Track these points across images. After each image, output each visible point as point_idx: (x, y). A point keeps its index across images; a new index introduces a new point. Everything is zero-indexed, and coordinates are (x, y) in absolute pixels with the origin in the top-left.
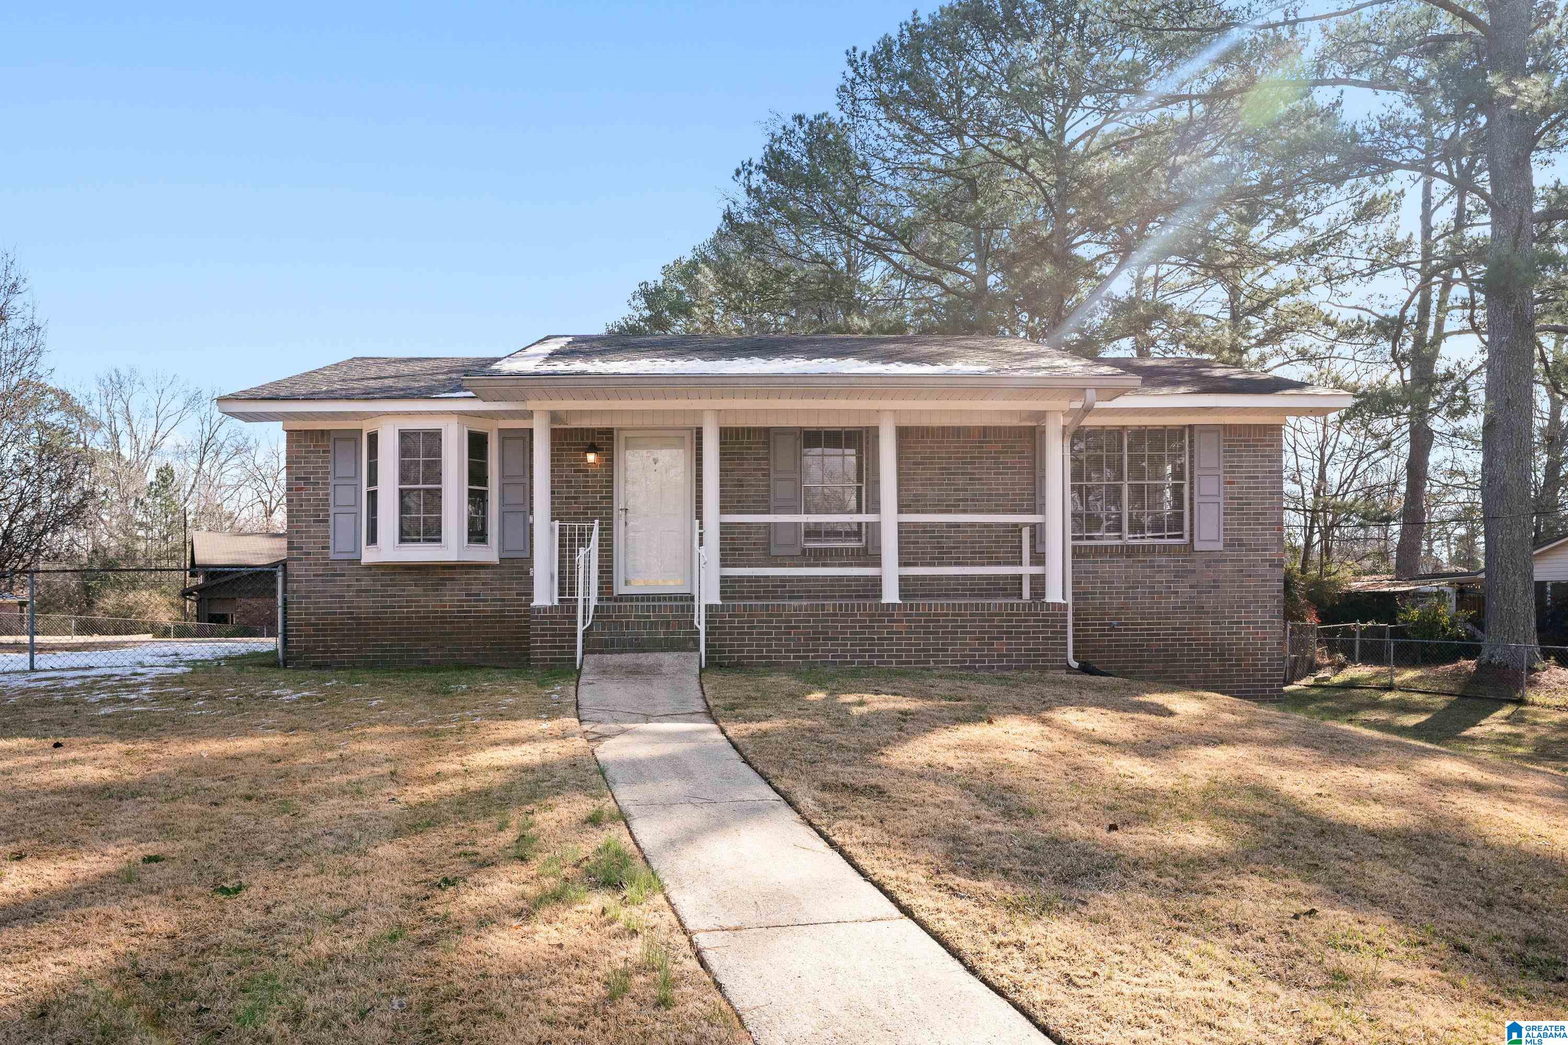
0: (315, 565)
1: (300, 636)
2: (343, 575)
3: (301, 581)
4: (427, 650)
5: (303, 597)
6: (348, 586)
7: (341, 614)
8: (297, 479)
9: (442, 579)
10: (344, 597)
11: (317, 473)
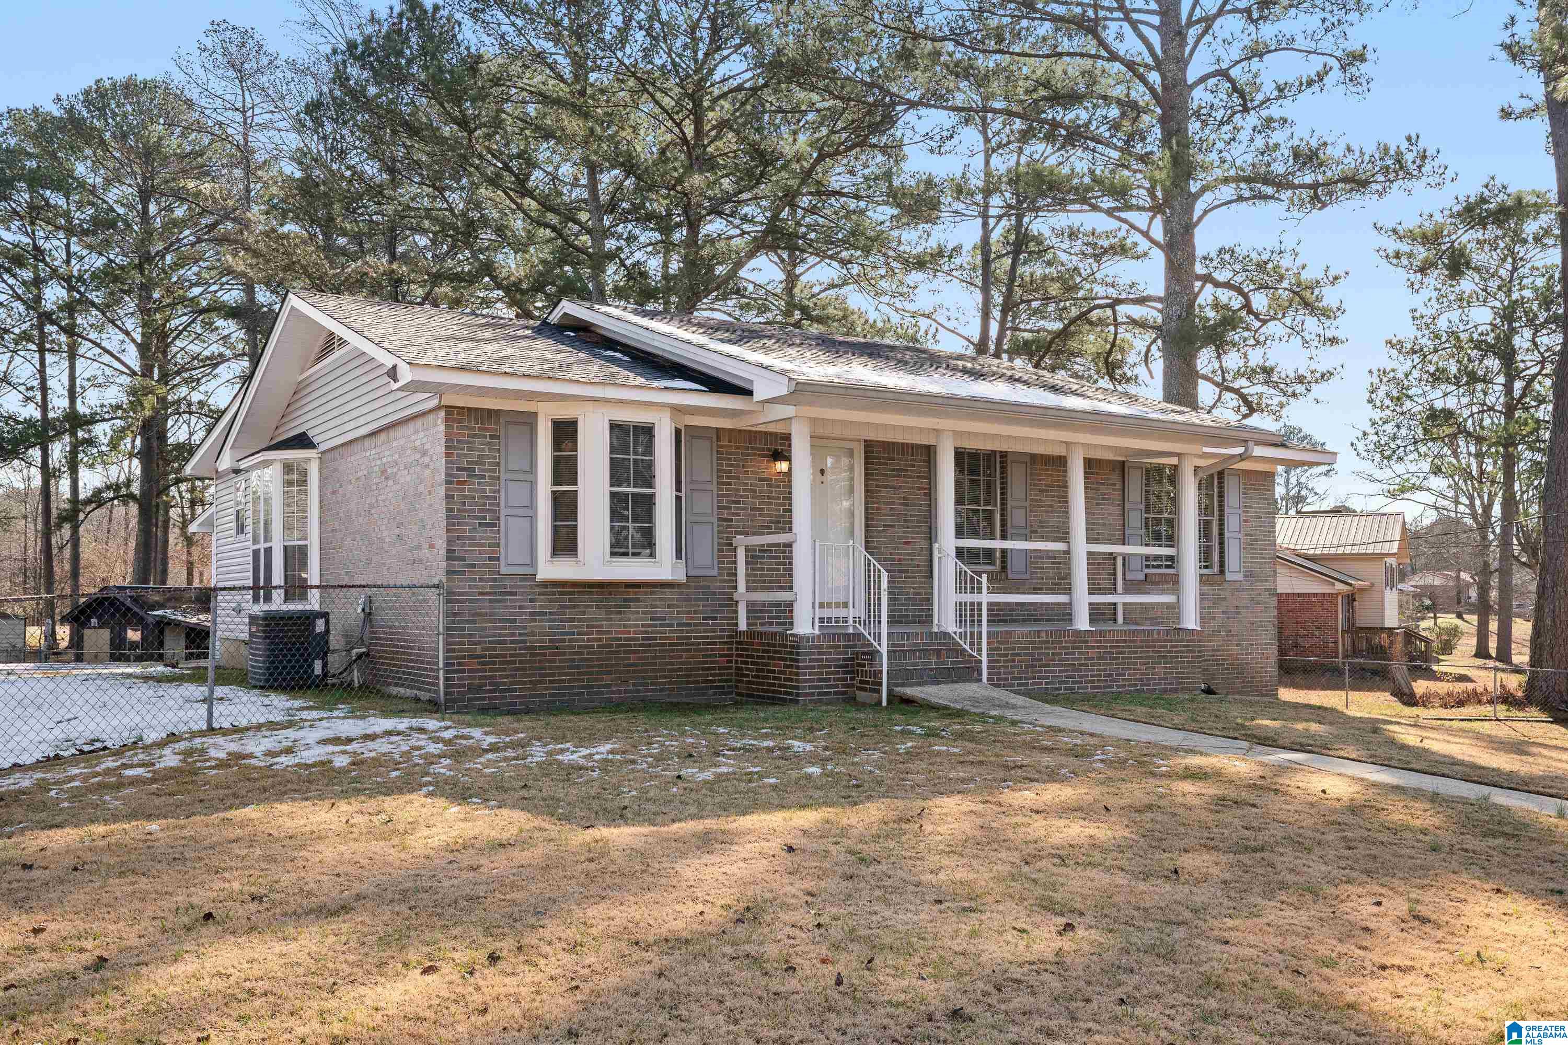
0: (481, 580)
1: (463, 671)
2: (514, 594)
3: (463, 601)
4: (610, 686)
5: (468, 622)
6: (521, 607)
7: (512, 642)
8: (459, 469)
9: (626, 600)
10: (515, 621)
11: (483, 464)
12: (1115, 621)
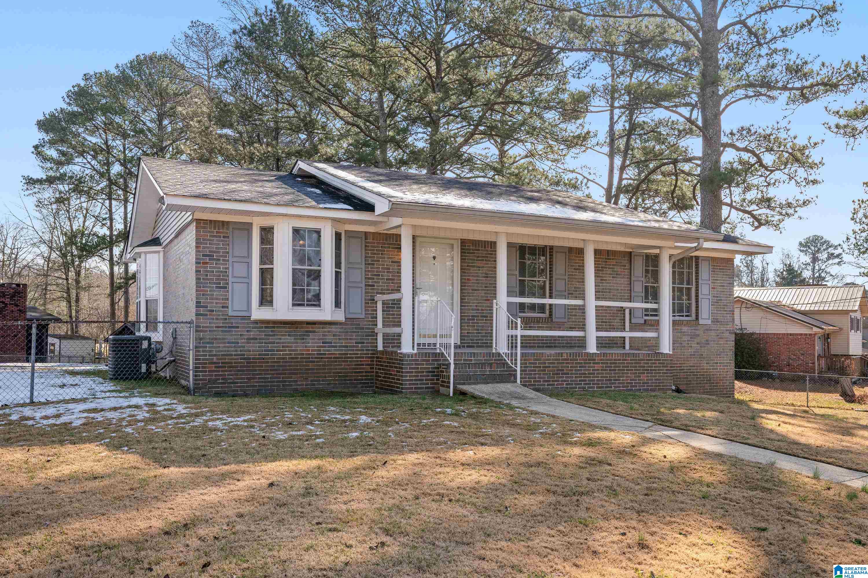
0: (217, 319)
1: (206, 372)
2: (238, 327)
3: (206, 331)
4: (297, 381)
5: (208, 343)
6: (241, 335)
7: (235, 355)
8: (203, 255)
9: (307, 332)
10: (238, 343)
11: (219, 252)
12: (624, 347)
